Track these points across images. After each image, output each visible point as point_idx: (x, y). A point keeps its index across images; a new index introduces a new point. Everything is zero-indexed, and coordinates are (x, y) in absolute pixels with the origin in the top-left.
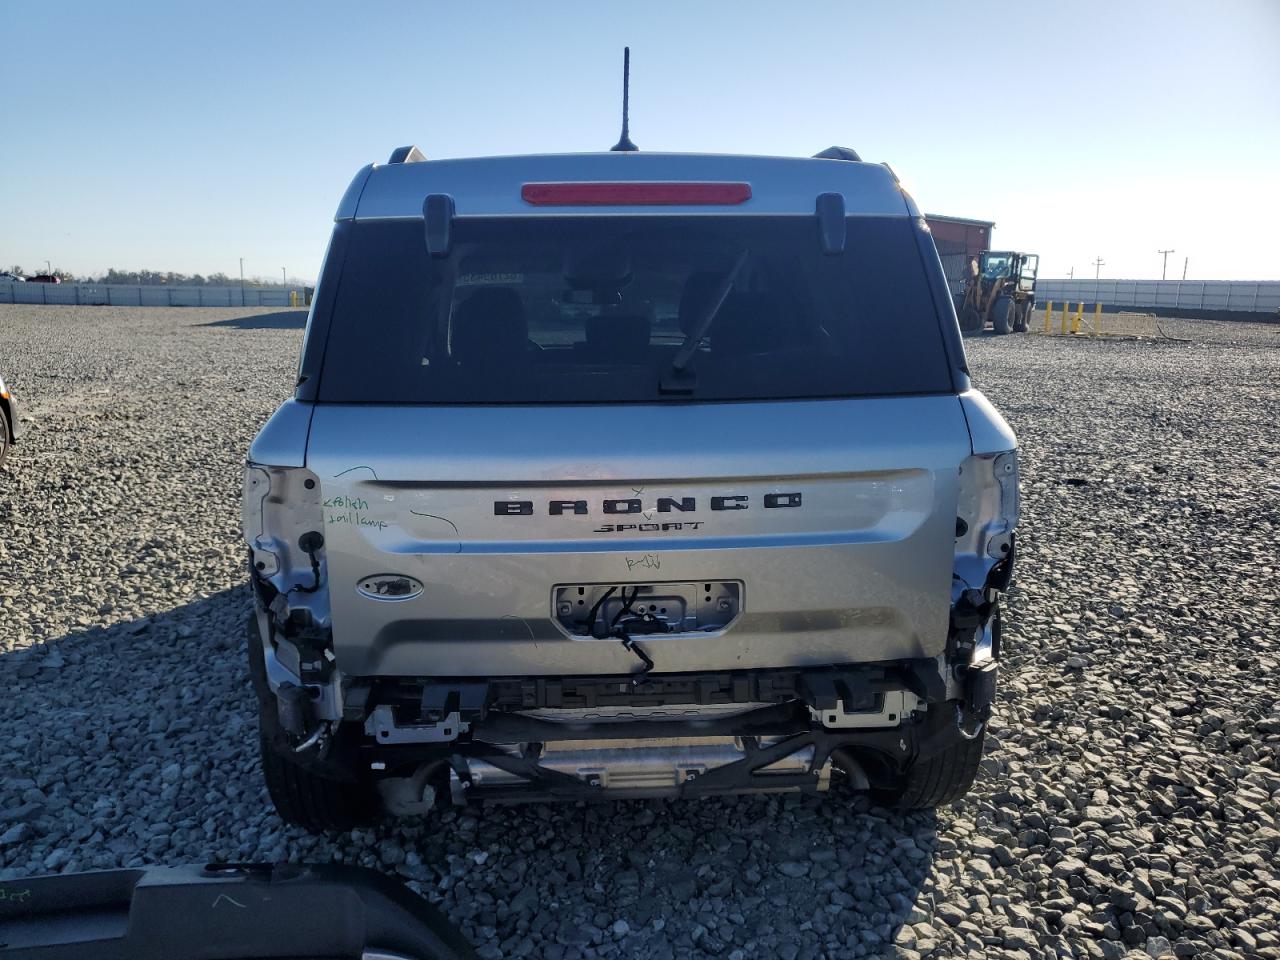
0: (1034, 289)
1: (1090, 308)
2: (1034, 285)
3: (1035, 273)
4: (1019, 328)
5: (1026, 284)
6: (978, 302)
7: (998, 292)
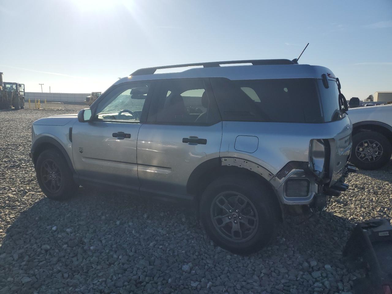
0: (24, 95)
1: (42, 102)
2: (24, 93)
3: (24, 90)
4: (22, 108)
5: (22, 93)
6: (7, 99)
7: (13, 96)
